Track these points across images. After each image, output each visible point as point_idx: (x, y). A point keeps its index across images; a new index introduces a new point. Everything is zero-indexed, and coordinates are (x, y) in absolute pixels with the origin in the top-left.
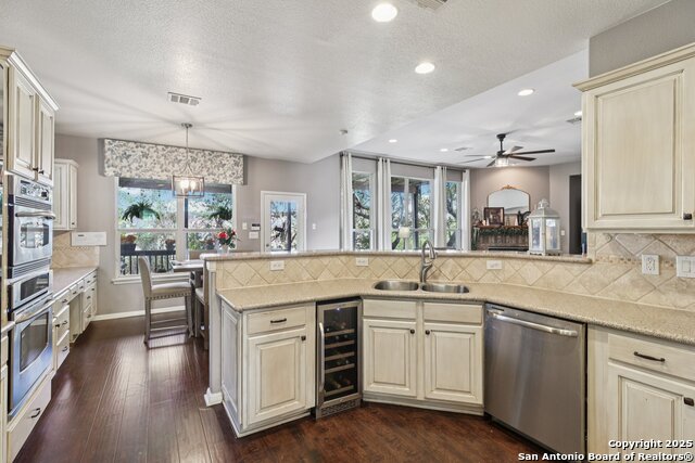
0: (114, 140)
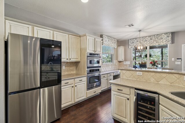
0: (131, 39)
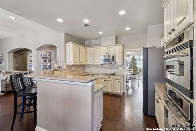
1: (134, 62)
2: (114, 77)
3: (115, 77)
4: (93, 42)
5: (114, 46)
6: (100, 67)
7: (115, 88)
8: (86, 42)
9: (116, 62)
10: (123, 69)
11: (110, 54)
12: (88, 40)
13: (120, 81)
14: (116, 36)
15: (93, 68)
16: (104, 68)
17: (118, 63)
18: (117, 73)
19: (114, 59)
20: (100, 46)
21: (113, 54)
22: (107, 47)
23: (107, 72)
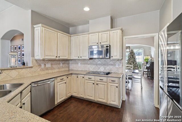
1: (133, 56)
2: (108, 78)
3: (109, 80)
4: (80, 28)
5: (108, 32)
6: (89, 62)
7: (109, 97)
8: (71, 29)
9: (112, 55)
10: (122, 65)
11: (102, 44)
12: (73, 26)
13: (117, 85)
14: (111, 17)
15: (79, 65)
16: (94, 65)
17: (114, 58)
18: (112, 72)
19: (108, 50)
20: (88, 33)
21: (107, 43)
22: (97, 34)
23: (99, 71)
